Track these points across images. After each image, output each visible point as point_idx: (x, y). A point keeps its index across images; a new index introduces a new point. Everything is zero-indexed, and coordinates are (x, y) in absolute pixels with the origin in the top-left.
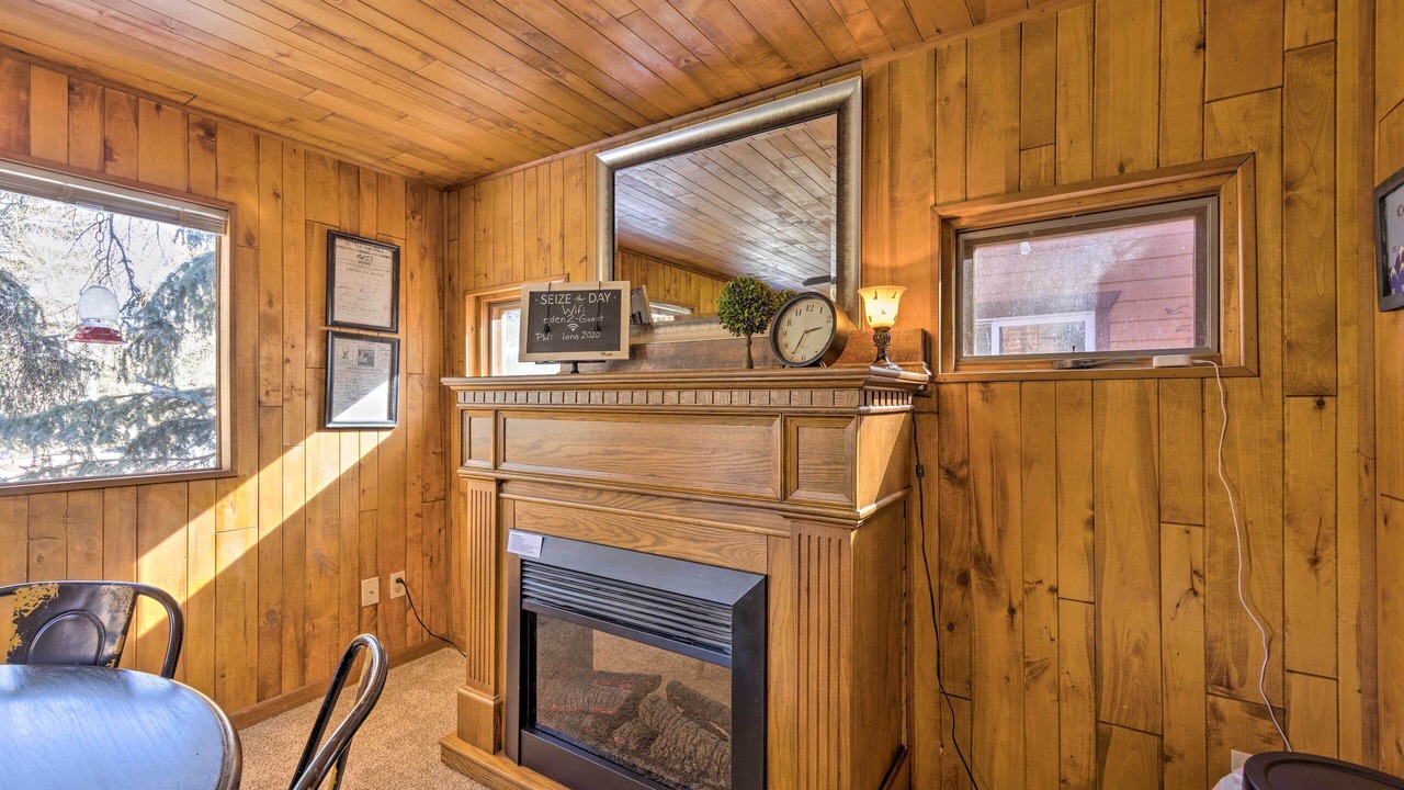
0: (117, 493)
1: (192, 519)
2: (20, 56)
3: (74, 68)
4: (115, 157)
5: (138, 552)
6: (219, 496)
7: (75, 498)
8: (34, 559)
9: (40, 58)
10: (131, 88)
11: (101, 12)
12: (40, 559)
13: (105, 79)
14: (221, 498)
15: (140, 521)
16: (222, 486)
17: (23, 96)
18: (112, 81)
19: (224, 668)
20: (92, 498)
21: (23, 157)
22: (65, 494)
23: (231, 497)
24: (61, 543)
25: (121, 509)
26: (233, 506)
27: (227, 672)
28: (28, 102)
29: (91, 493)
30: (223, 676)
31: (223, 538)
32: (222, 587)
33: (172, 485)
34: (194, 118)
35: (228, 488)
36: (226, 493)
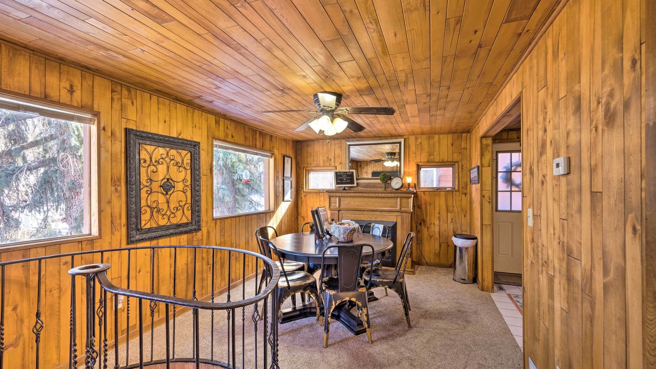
23: (274, 216)
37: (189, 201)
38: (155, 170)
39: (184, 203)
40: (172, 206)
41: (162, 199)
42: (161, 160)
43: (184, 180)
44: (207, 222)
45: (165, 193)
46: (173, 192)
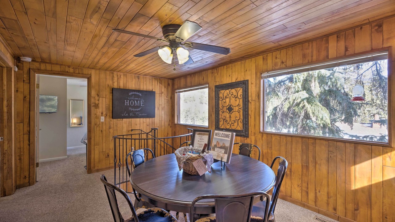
0: (349, 144)
1: (373, 158)
2: (326, 36)
3: (337, 32)
4: (348, 49)
5: (355, 163)
6: (384, 153)
7: (338, 143)
8: (329, 156)
9: (330, 34)
10: (352, 28)
11: (322, 20)
12: (331, 156)
13: (344, 30)
14: (385, 154)
15: (355, 154)
16: (385, 150)
17: (327, 45)
18: (346, 29)
19: (387, 215)
20: (342, 145)
21: (328, 59)
22: (336, 142)
23: (389, 154)
24: (335, 154)
25: (350, 149)
26: (390, 158)
27: (388, 217)
28: (328, 46)
29: (342, 143)
30: (386, 218)
31: (386, 168)
32: (385, 186)
33: (366, 145)
34: (374, 24)
35: (388, 151)
36: (387, 153)
37: (242, 117)
38: (225, 102)
39: (238, 118)
40: (232, 119)
41: (227, 115)
42: (228, 96)
43: (238, 105)
44: (255, 133)
45: (229, 112)
46: (233, 112)
